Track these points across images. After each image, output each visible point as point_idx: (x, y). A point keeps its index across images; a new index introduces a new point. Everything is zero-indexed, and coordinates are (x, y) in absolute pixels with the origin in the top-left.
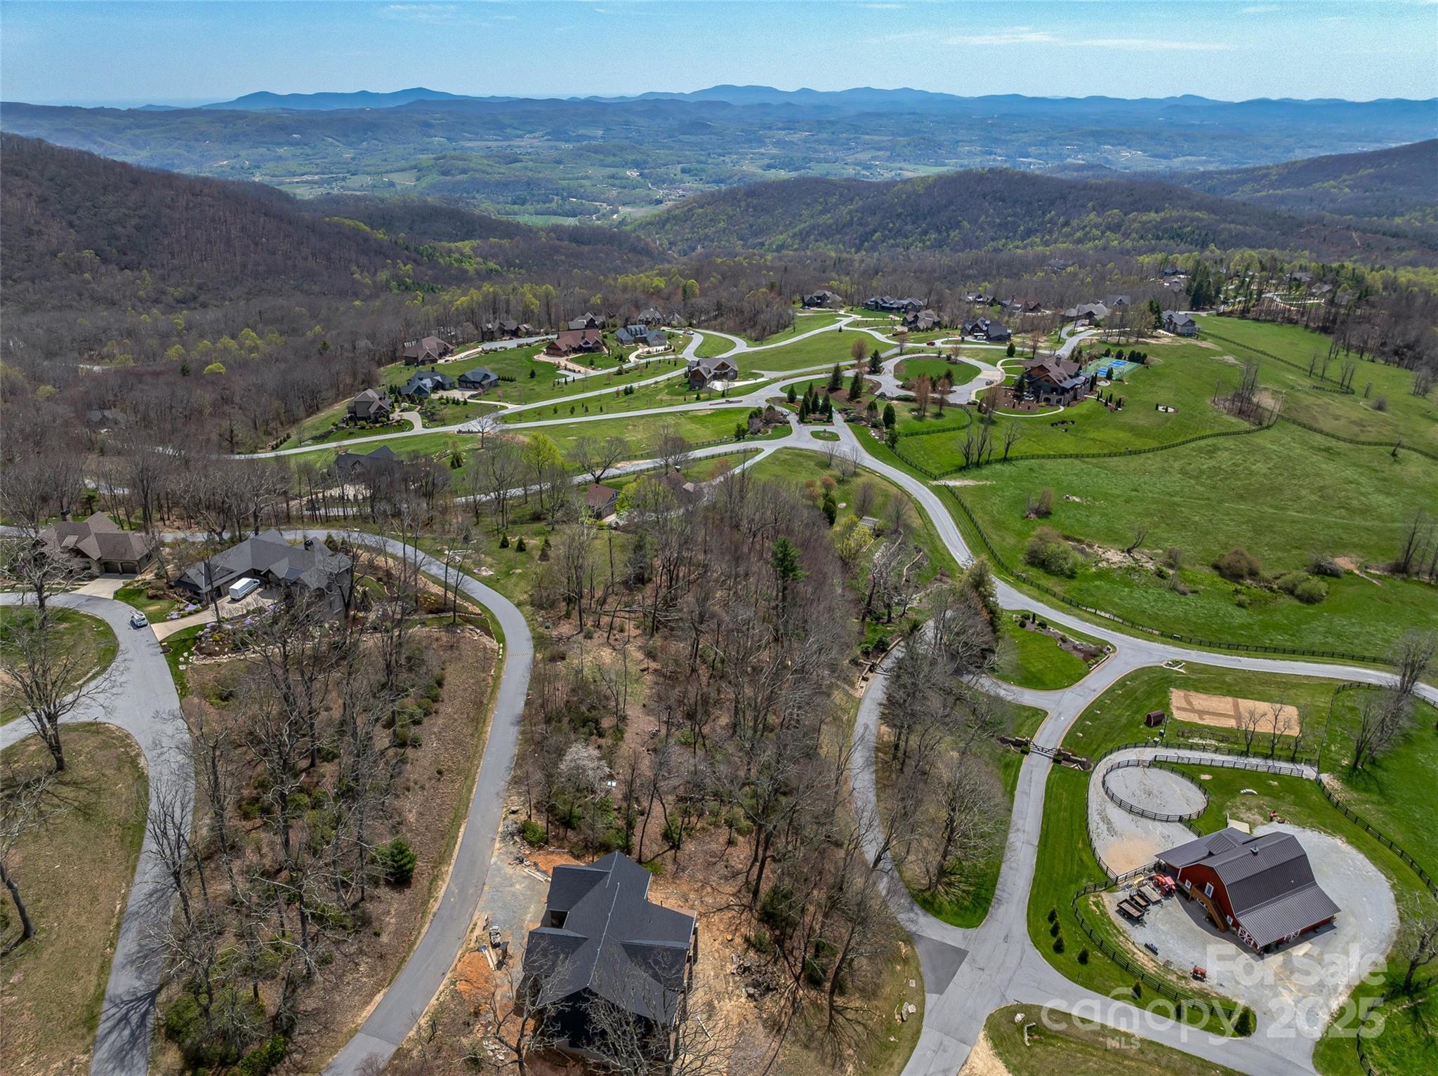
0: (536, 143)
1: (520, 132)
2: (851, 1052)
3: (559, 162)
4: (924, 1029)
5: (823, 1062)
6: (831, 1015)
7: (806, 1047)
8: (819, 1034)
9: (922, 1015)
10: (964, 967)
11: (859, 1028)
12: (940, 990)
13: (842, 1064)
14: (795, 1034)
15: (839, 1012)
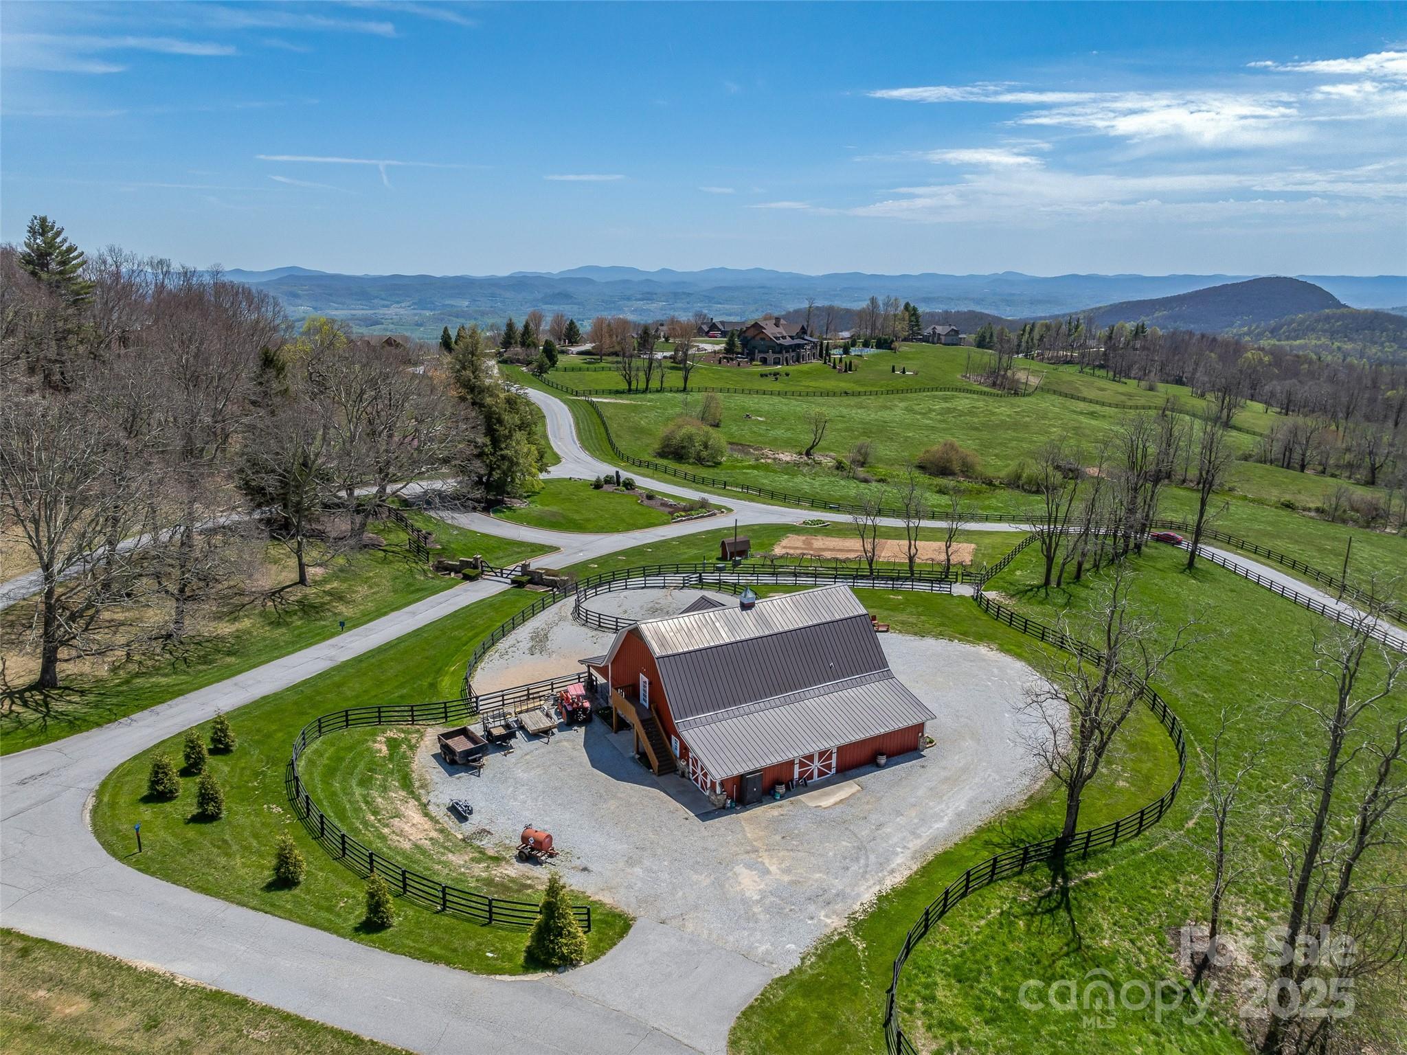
0: (402, 311)
1: (386, 303)
3: (421, 325)
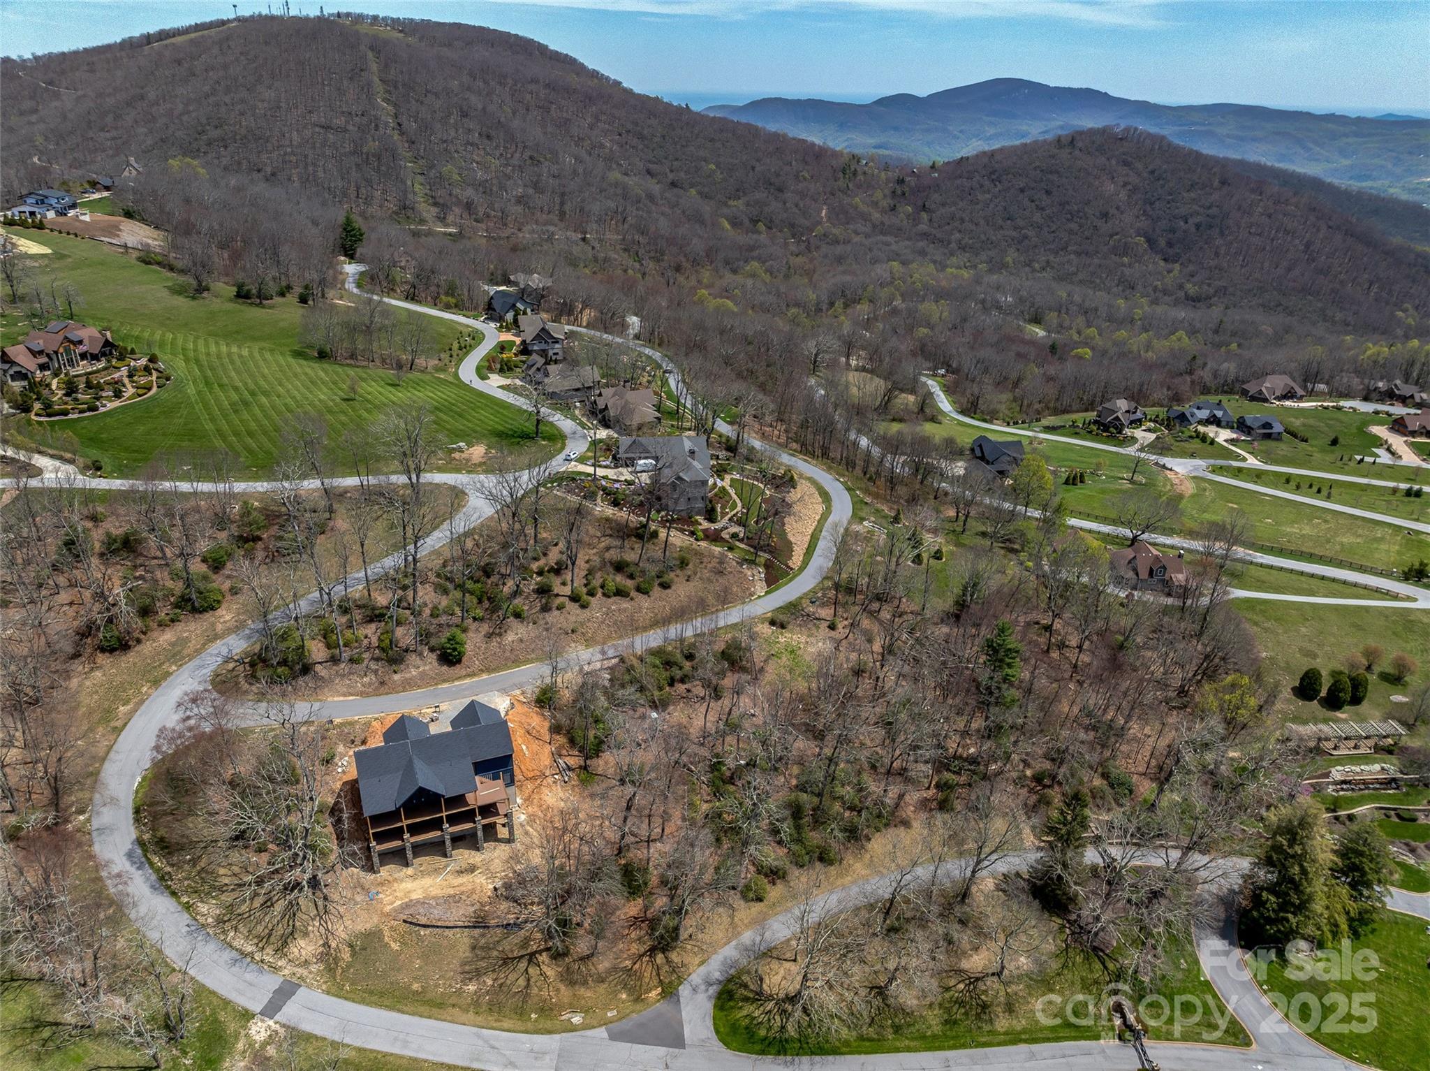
2: (490, 982)
4: (557, 1037)
5: (463, 964)
6: (522, 956)
7: (474, 948)
8: (495, 953)
9: (575, 1030)
10: (661, 1051)
11: (522, 982)
12: (614, 1037)
13: (471, 979)
14: (483, 935)
15: (530, 961)
